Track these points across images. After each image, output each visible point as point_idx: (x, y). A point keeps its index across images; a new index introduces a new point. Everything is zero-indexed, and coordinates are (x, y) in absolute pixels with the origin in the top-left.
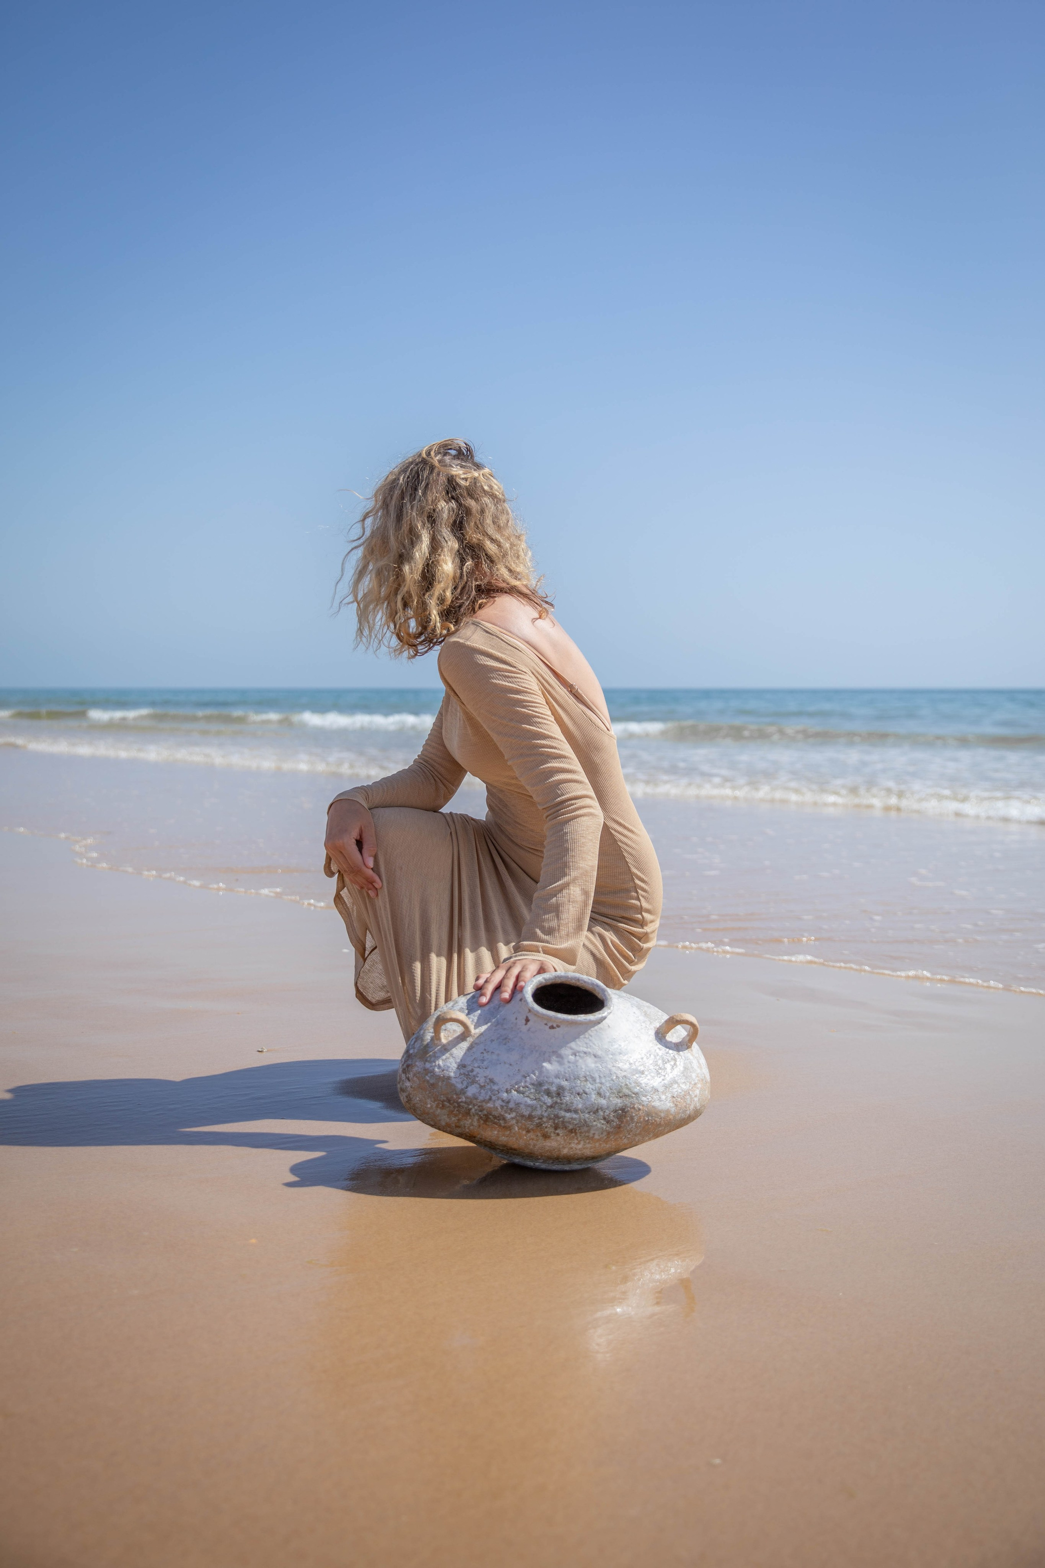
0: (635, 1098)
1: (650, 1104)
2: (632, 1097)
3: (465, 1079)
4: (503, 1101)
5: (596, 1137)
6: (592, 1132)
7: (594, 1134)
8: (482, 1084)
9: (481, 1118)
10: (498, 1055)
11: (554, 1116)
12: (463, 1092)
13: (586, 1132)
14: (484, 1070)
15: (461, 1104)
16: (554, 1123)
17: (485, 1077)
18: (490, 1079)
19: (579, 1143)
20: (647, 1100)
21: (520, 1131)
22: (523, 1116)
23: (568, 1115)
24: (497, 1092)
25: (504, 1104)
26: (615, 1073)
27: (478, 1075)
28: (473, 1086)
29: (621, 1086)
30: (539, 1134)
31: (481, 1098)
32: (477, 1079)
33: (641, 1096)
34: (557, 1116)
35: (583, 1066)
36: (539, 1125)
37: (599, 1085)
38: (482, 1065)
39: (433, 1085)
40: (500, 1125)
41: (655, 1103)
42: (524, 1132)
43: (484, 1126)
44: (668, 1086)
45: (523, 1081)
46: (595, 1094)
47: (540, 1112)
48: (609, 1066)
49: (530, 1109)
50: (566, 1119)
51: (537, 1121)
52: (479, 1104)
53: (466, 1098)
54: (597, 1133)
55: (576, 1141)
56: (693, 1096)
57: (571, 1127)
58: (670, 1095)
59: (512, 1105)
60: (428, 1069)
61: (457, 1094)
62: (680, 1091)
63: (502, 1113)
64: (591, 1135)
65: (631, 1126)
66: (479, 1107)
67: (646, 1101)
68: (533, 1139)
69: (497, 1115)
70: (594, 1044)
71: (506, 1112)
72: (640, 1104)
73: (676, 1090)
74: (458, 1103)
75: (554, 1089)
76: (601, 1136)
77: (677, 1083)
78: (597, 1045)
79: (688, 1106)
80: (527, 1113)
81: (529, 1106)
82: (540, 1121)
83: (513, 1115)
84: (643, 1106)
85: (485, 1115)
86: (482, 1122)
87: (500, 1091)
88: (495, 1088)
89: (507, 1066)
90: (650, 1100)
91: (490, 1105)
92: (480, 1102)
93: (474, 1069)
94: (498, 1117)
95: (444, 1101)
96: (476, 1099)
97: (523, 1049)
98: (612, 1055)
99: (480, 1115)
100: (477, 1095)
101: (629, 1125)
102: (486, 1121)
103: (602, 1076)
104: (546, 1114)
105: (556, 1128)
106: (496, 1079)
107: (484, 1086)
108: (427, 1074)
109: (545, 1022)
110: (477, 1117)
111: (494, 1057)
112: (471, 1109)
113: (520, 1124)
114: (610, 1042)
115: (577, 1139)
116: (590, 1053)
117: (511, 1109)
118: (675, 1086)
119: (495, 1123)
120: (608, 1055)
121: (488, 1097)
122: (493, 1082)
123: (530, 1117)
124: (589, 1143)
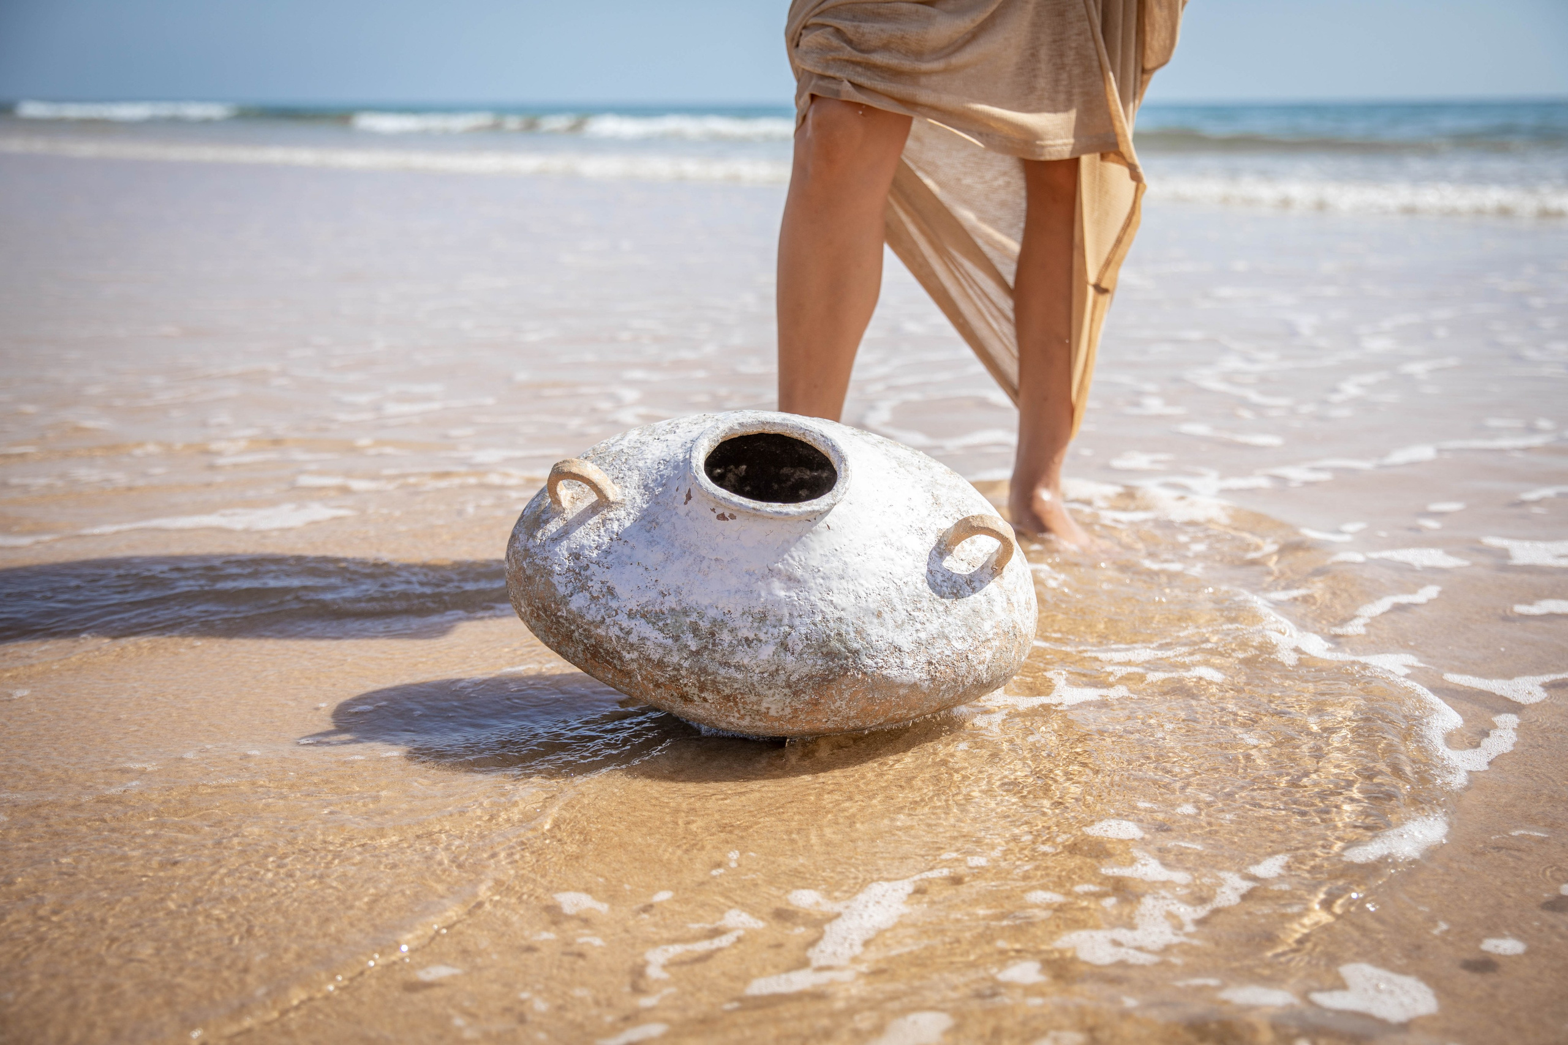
0: (851, 660)
1: (878, 672)
2: (846, 658)
3: (573, 580)
4: (621, 629)
5: (773, 712)
6: (765, 705)
7: (768, 708)
8: (595, 595)
9: (588, 649)
10: (633, 548)
11: (700, 669)
12: (564, 601)
13: (753, 703)
14: (605, 569)
15: (561, 620)
16: (699, 681)
17: (603, 583)
18: (608, 587)
19: (742, 717)
20: (874, 665)
21: (645, 682)
22: (649, 660)
23: (722, 671)
24: (614, 613)
25: (622, 635)
26: (822, 611)
27: (593, 577)
28: (581, 594)
29: (828, 636)
30: (676, 694)
31: (589, 617)
32: (590, 584)
33: (864, 657)
34: (704, 671)
35: (763, 594)
36: (675, 680)
37: (787, 629)
38: (604, 561)
39: (529, 578)
40: (615, 667)
41: (889, 671)
42: (651, 686)
43: (593, 661)
44: (924, 643)
45: (659, 601)
46: (776, 644)
47: (678, 659)
48: (812, 598)
49: (660, 650)
50: (719, 678)
51: (671, 673)
52: (586, 626)
53: (569, 612)
54: (773, 707)
55: (737, 715)
56: (975, 663)
57: (727, 691)
58: (923, 659)
59: (633, 639)
60: (529, 550)
61: (556, 603)
62: (947, 653)
63: (618, 649)
64: (763, 710)
65: (838, 704)
66: (585, 630)
67: (871, 667)
68: (667, 699)
69: (611, 650)
70: (792, 557)
71: (624, 650)
72: (859, 670)
73: (939, 650)
74: (558, 617)
75: (704, 625)
76: (781, 713)
77: (947, 638)
78: (797, 559)
79: (960, 679)
80: (655, 657)
81: (660, 645)
82: (676, 673)
83: (634, 655)
84: (865, 674)
85: (593, 646)
86: (589, 656)
87: (619, 611)
88: (614, 604)
89: (641, 570)
90: (880, 665)
91: (601, 631)
92: (586, 624)
93: (591, 565)
94: (612, 653)
95: (538, 609)
96: (582, 617)
97: (673, 545)
98: (823, 578)
99: (585, 645)
100: (584, 611)
101: (834, 703)
102: (595, 655)
103: (796, 614)
104: (686, 664)
105: (702, 688)
106: (618, 590)
107: (598, 597)
108: (525, 559)
109: (713, 506)
110: (581, 648)
111: (627, 550)
112: (574, 631)
113: (644, 673)
114: (825, 556)
115: (739, 711)
116: (779, 572)
117: (632, 645)
118: (941, 643)
119: (610, 663)
120: (814, 578)
121: (599, 618)
122: (612, 594)
123: (661, 664)
124: (760, 720)
